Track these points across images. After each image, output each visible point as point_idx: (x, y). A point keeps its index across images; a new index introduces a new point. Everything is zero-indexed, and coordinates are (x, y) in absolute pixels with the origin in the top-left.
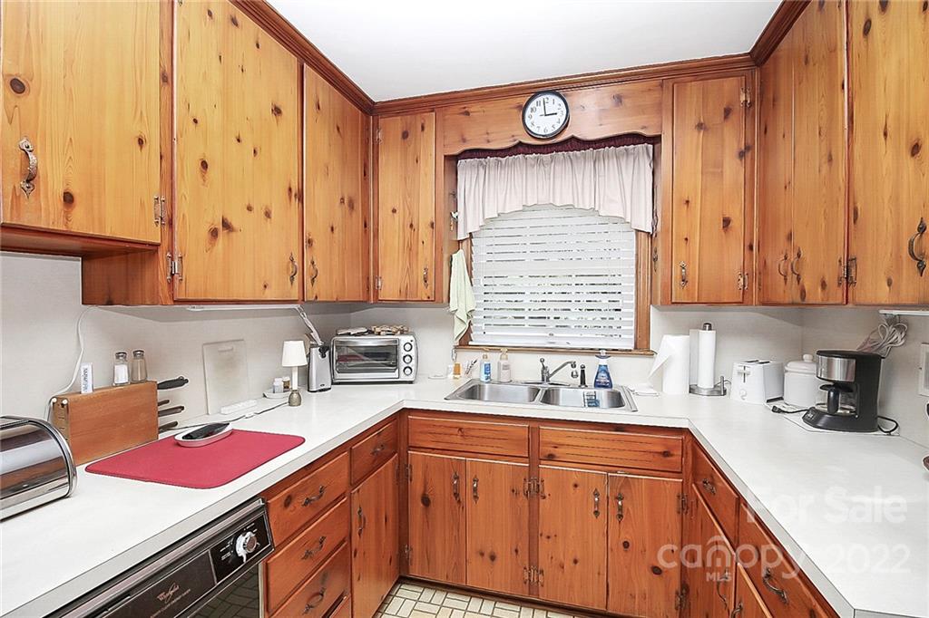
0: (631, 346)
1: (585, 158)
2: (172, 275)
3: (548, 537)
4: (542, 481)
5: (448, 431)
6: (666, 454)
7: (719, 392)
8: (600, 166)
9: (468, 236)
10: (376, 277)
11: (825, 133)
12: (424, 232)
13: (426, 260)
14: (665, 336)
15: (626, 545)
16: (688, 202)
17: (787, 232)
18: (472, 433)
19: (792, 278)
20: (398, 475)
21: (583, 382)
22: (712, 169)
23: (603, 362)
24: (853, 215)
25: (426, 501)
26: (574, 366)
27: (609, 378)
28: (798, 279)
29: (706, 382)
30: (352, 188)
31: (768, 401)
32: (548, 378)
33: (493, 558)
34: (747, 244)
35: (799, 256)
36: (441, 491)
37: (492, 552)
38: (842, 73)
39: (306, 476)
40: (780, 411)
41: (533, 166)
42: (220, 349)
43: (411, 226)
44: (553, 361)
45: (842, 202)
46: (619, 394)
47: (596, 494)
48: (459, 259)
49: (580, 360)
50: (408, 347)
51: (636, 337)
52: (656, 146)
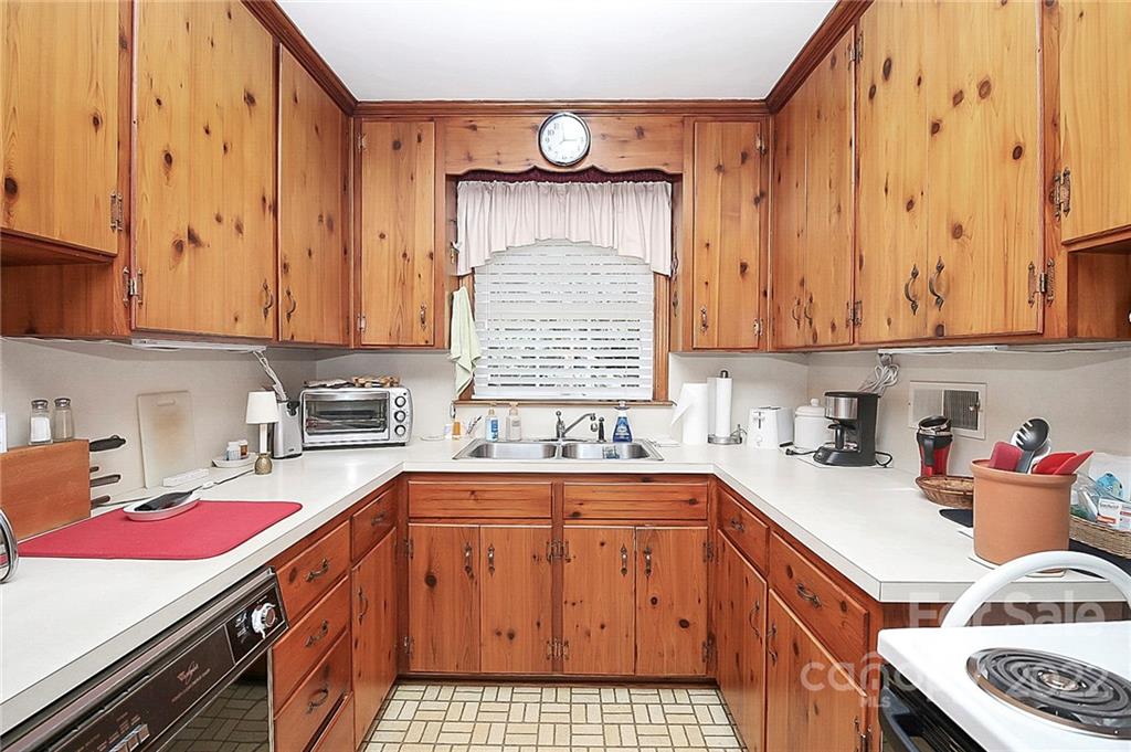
0: (650, 397)
1: (602, 192)
2: (130, 296)
3: (574, 604)
4: (567, 543)
5: (457, 495)
6: (693, 502)
7: (736, 440)
8: (619, 201)
9: (470, 271)
10: (358, 317)
11: (835, 185)
12: (421, 263)
13: (423, 297)
14: (685, 385)
15: (654, 601)
16: (708, 245)
17: (800, 278)
18: (487, 496)
19: (804, 322)
20: (396, 552)
21: (601, 436)
22: (730, 213)
23: (622, 413)
24: (859, 262)
25: (431, 580)
26: (593, 418)
27: (629, 431)
28: (811, 323)
29: (723, 432)
30: (331, 205)
31: (781, 446)
32: (563, 434)
33: (511, 636)
34: (762, 290)
35: (811, 300)
36: (448, 567)
37: (510, 629)
38: (850, 131)
39: (310, 546)
40: (793, 453)
41: (547, 195)
42: (160, 402)
43: (405, 255)
44: (569, 415)
45: (849, 248)
46: (640, 447)
47: (624, 551)
48: (461, 297)
49: (599, 412)
50: (400, 402)
51: (654, 386)
52: (675, 184)
